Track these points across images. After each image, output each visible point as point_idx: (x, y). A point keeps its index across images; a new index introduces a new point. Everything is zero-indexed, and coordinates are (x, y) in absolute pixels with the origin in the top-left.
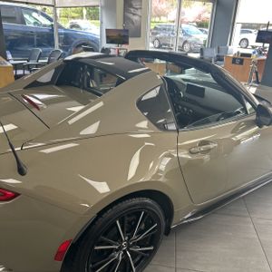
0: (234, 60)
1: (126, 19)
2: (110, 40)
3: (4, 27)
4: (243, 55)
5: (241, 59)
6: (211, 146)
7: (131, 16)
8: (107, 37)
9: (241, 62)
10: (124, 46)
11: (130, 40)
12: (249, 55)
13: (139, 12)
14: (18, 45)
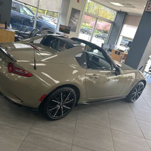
0: (116, 52)
1: (70, 22)
2: (61, 30)
3: (12, 12)
4: (120, 50)
5: (119, 52)
6: (97, 77)
7: (73, 21)
8: (60, 28)
9: (119, 54)
10: (67, 34)
11: (71, 32)
12: (123, 51)
13: (77, 20)
14: (15, 22)
